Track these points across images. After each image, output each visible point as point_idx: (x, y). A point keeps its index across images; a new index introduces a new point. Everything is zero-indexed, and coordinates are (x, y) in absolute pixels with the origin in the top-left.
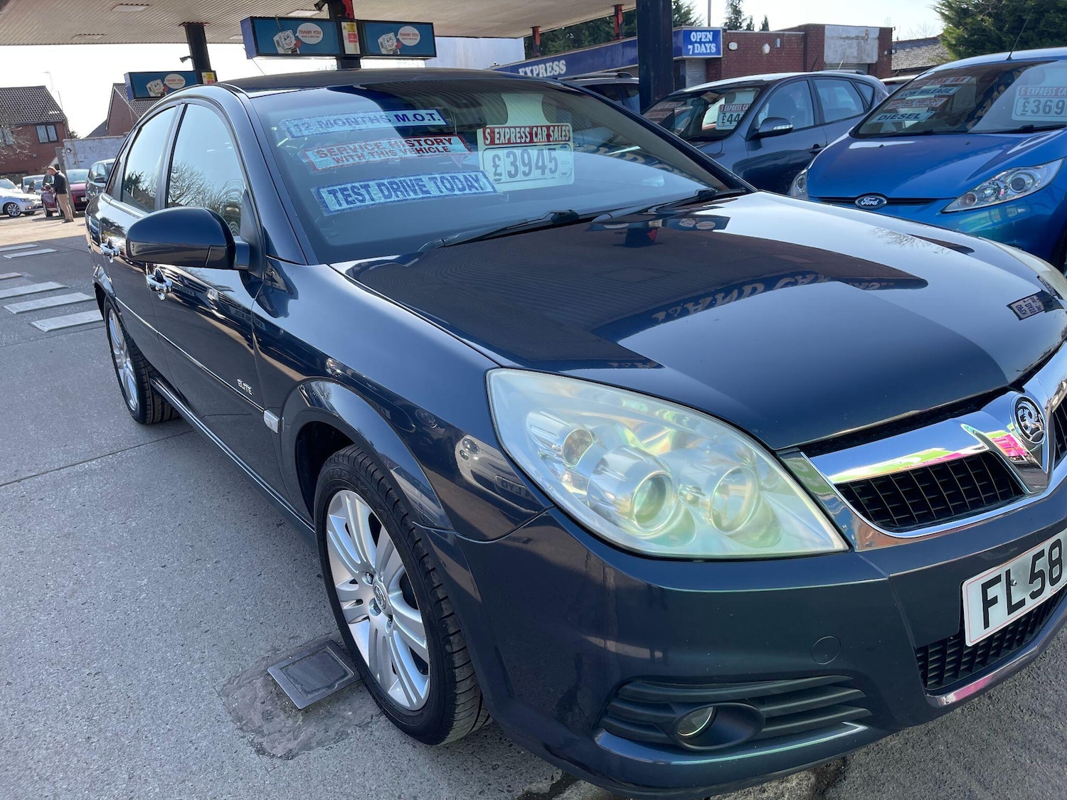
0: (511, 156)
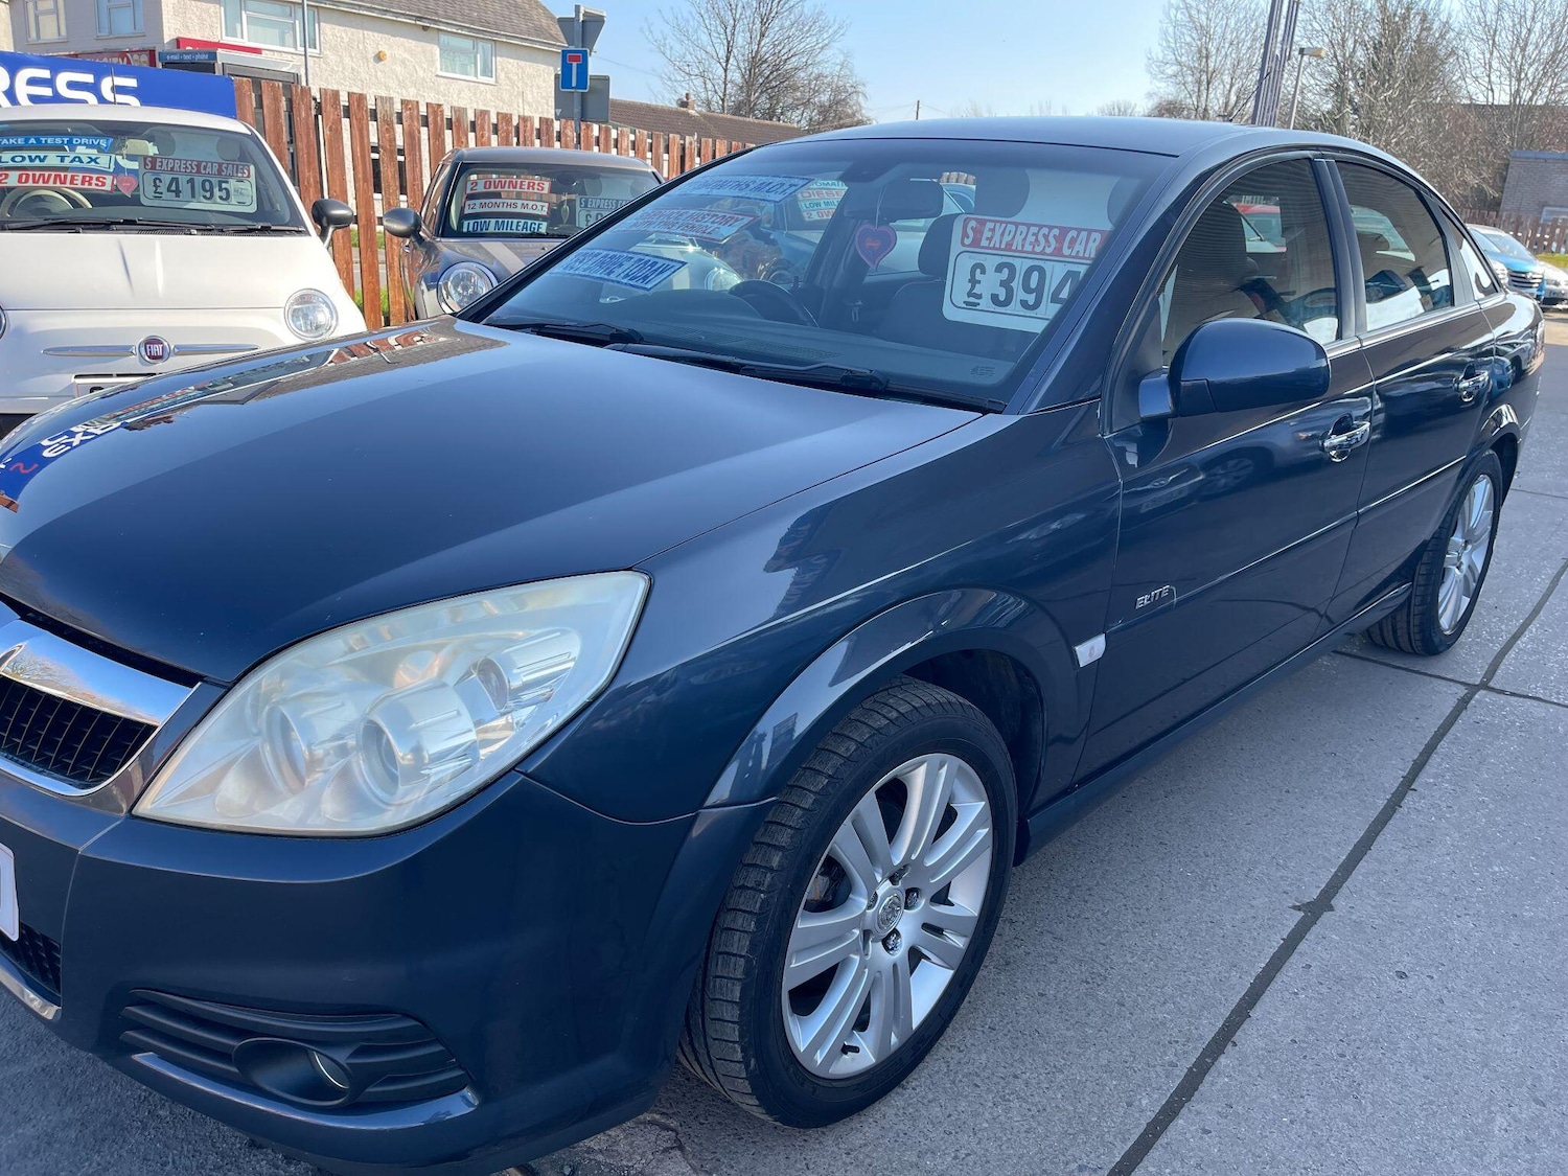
0: (1006, 271)
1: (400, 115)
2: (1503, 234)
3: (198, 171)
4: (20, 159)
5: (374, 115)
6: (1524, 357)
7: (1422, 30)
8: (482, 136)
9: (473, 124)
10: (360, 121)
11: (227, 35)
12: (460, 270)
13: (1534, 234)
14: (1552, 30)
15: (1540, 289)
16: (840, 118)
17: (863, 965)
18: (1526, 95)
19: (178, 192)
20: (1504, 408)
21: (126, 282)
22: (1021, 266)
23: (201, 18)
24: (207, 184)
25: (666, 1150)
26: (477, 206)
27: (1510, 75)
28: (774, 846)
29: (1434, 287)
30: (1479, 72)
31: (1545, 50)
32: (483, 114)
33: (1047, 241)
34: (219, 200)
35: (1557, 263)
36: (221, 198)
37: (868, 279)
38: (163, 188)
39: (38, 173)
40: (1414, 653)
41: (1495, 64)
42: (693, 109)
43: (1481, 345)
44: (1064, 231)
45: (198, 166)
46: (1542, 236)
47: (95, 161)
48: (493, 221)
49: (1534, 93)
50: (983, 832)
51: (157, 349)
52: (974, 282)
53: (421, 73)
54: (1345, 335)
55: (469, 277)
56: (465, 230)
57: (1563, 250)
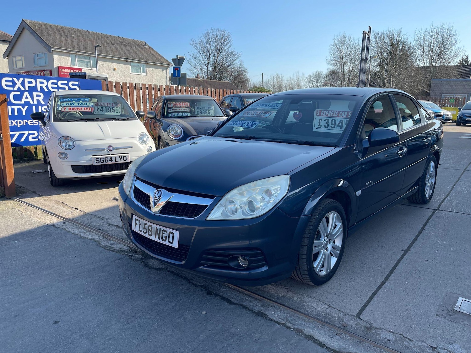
0: (327, 120)
1: (141, 87)
2: (431, 103)
3: (108, 106)
4: (68, 104)
5: (135, 88)
6: (439, 135)
7: (403, 47)
8: (161, 92)
9: (159, 89)
10: (132, 89)
11: (72, 65)
12: (173, 126)
13: (440, 102)
14: (439, 46)
15: (443, 117)
16: (241, 79)
17: (323, 253)
18: (434, 64)
19: (103, 111)
20: (435, 145)
21: (103, 134)
22: (330, 119)
23: (65, 61)
24: (109, 108)
25: (287, 292)
26: (172, 110)
27: (429, 59)
28: (311, 225)
29: (415, 119)
30: (420, 58)
31: (438, 51)
32: (162, 86)
33: (336, 114)
34: (112, 112)
35: (447, 110)
36: (113, 112)
37: (286, 123)
38: (99, 110)
39: (73, 108)
40: (420, 204)
41: (424, 56)
42: (200, 78)
43: (429, 132)
44: (339, 112)
45: (108, 104)
46: (443, 102)
47: (86, 104)
48: (176, 114)
49: (436, 63)
50: (341, 229)
51: (111, 148)
52: (320, 123)
53: (126, 73)
54: (399, 130)
55: (175, 128)
56: (169, 116)
57: (449, 106)
